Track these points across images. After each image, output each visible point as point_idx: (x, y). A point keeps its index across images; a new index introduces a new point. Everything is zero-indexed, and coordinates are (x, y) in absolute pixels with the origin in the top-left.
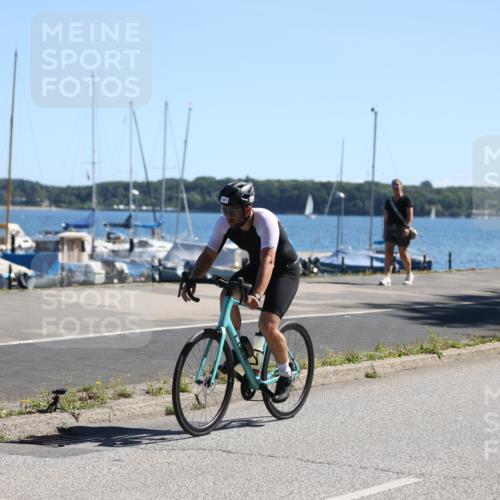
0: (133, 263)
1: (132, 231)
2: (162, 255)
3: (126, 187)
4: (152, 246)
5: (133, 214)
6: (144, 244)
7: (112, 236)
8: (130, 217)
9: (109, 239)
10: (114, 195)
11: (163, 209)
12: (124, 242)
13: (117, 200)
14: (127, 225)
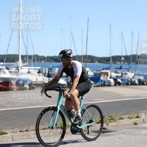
0: (122, 80)
1: (122, 70)
2: (131, 77)
3: (120, 57)
4: (128, 74)
5: (122, 65)
6: (126, 74)
7: (116, 72)
8: (121, 66)
9: (115, 72)
10: (117, 60)
11: (132, 63)
12: (120, 73)
13: (117, 61)
14: (121, 68)
